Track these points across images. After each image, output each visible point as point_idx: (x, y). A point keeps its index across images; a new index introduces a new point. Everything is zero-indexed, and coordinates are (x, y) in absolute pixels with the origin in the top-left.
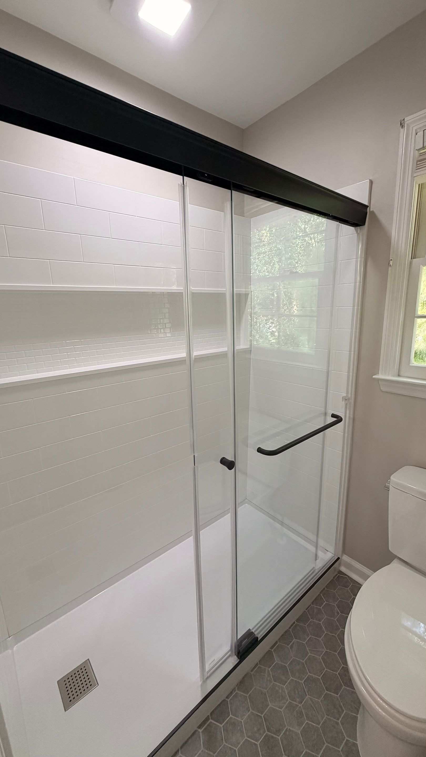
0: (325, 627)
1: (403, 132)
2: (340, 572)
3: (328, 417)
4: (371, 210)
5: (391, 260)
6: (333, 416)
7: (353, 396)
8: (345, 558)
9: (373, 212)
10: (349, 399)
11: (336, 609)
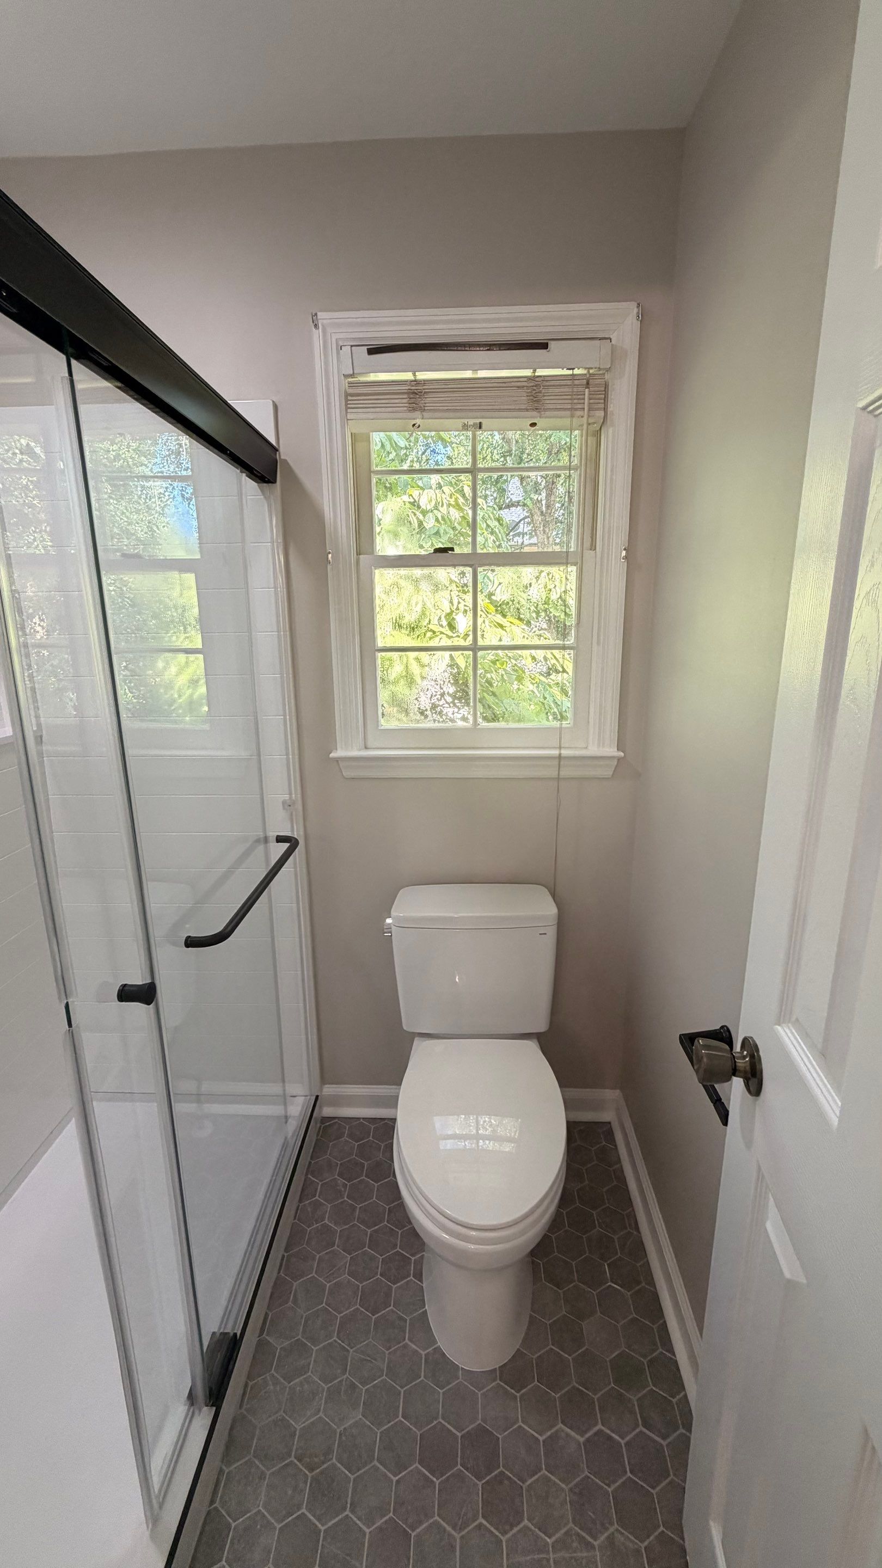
0: (335, 1224)
1: (317, 335)
2: (325, 1119)
3: (271, 844)
4: (282, 457)
5: (329, 553)
6: (280, 839)
7: (299, 796)
8: (329, 1090)
9: (285, 460)
10: (294, 803)
11: (339, 1182)
